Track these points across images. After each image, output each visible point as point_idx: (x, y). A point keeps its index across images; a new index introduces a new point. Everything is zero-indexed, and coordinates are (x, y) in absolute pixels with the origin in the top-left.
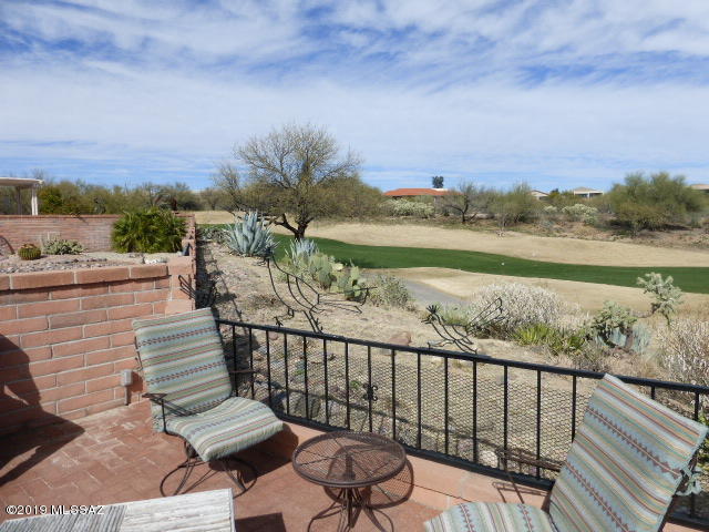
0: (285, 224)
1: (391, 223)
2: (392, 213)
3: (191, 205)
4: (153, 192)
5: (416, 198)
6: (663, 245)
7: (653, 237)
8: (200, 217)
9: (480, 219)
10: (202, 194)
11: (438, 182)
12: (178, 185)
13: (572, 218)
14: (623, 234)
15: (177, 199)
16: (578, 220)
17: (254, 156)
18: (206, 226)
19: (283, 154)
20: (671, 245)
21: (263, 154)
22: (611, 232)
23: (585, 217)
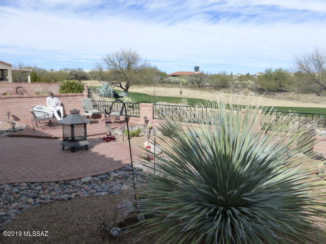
0: (121, 87)
1: (169, 87)
2: (169, 83)
3: (85, 77)
4: (68, 72)
5: (181, 76)
6: (277, 98)
7: (274, 95)
8: (88, 83)
9: (207, 86)
10: (90, 73)
11: (197, 69)
12: (79, 69)
13: (244, 86)
14: (261, 93)
15: (79, 75)
16: (247, 87)
17: (109, 61)
18: (91, 87)
19: (120, 60)
20: (280, 98)
21: (112, 60)
22: (258, 92)
23: (249, 86)
